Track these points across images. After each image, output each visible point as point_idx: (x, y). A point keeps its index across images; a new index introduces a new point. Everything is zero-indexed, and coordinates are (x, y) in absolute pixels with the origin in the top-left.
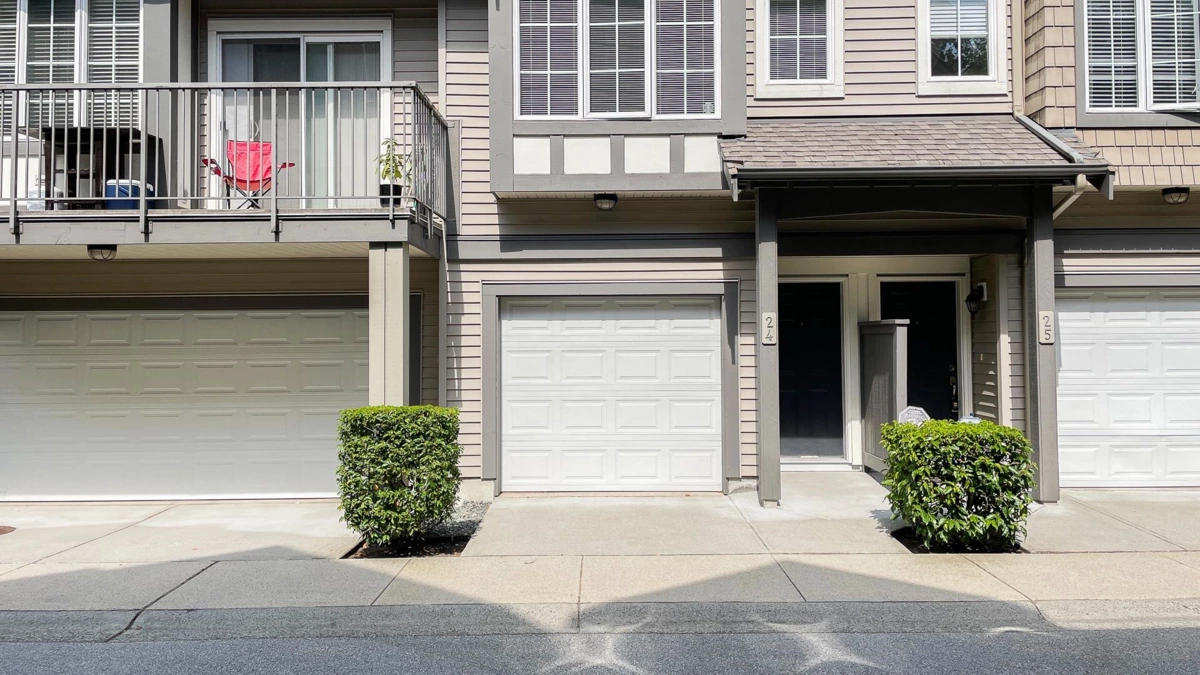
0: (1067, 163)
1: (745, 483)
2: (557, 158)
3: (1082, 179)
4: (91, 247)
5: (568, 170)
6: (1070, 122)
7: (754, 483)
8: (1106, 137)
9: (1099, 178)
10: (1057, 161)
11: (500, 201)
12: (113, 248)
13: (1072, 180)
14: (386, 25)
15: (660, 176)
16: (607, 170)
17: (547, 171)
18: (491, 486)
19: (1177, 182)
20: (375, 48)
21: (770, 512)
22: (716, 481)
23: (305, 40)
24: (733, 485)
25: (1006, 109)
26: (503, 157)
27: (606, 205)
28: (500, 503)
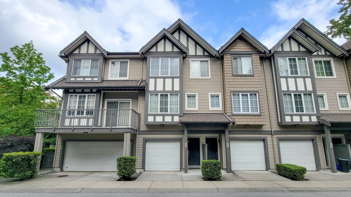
0: (229, 121)
1: (183, 170)
2: (155, 119)
3: (231, 124)
4: (84, 133)
5: (156, 121)
6: (231, 115)
7: (184, 170)
8: (236, 117)
9: (234, 123)
10: (228, 121)
11: (146, 125)
12: (87, 133)
13: (230, 123)
14: (131, 99)
15: (170, 122)
16: (162, 121)
17: (153, 121)
18: (143, 169)
19: (247, 124)
20: (129, 103)
21: (186, 174)
22: (179, 170)
23: (119, 102)
24: (181, 170)
25: (222, 112)
26: (146, 119)
27: (162, 126)
28: (144, 173)
